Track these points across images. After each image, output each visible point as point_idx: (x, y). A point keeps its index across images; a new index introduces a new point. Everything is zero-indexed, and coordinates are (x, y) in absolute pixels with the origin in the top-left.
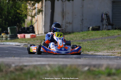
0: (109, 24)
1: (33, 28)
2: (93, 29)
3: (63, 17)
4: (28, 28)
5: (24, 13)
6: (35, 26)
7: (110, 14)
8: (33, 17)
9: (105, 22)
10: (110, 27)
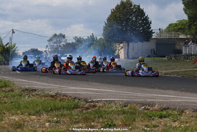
0: (155, 54)
1: (119, 56)
2: (147, 57)
3: (133, 50)
4: (117, 56)
5: (115, 48)
6: (120, 55)
7: (155, 50)
8: (119, 50)
9: (153, 53)
10: (155, 55)
